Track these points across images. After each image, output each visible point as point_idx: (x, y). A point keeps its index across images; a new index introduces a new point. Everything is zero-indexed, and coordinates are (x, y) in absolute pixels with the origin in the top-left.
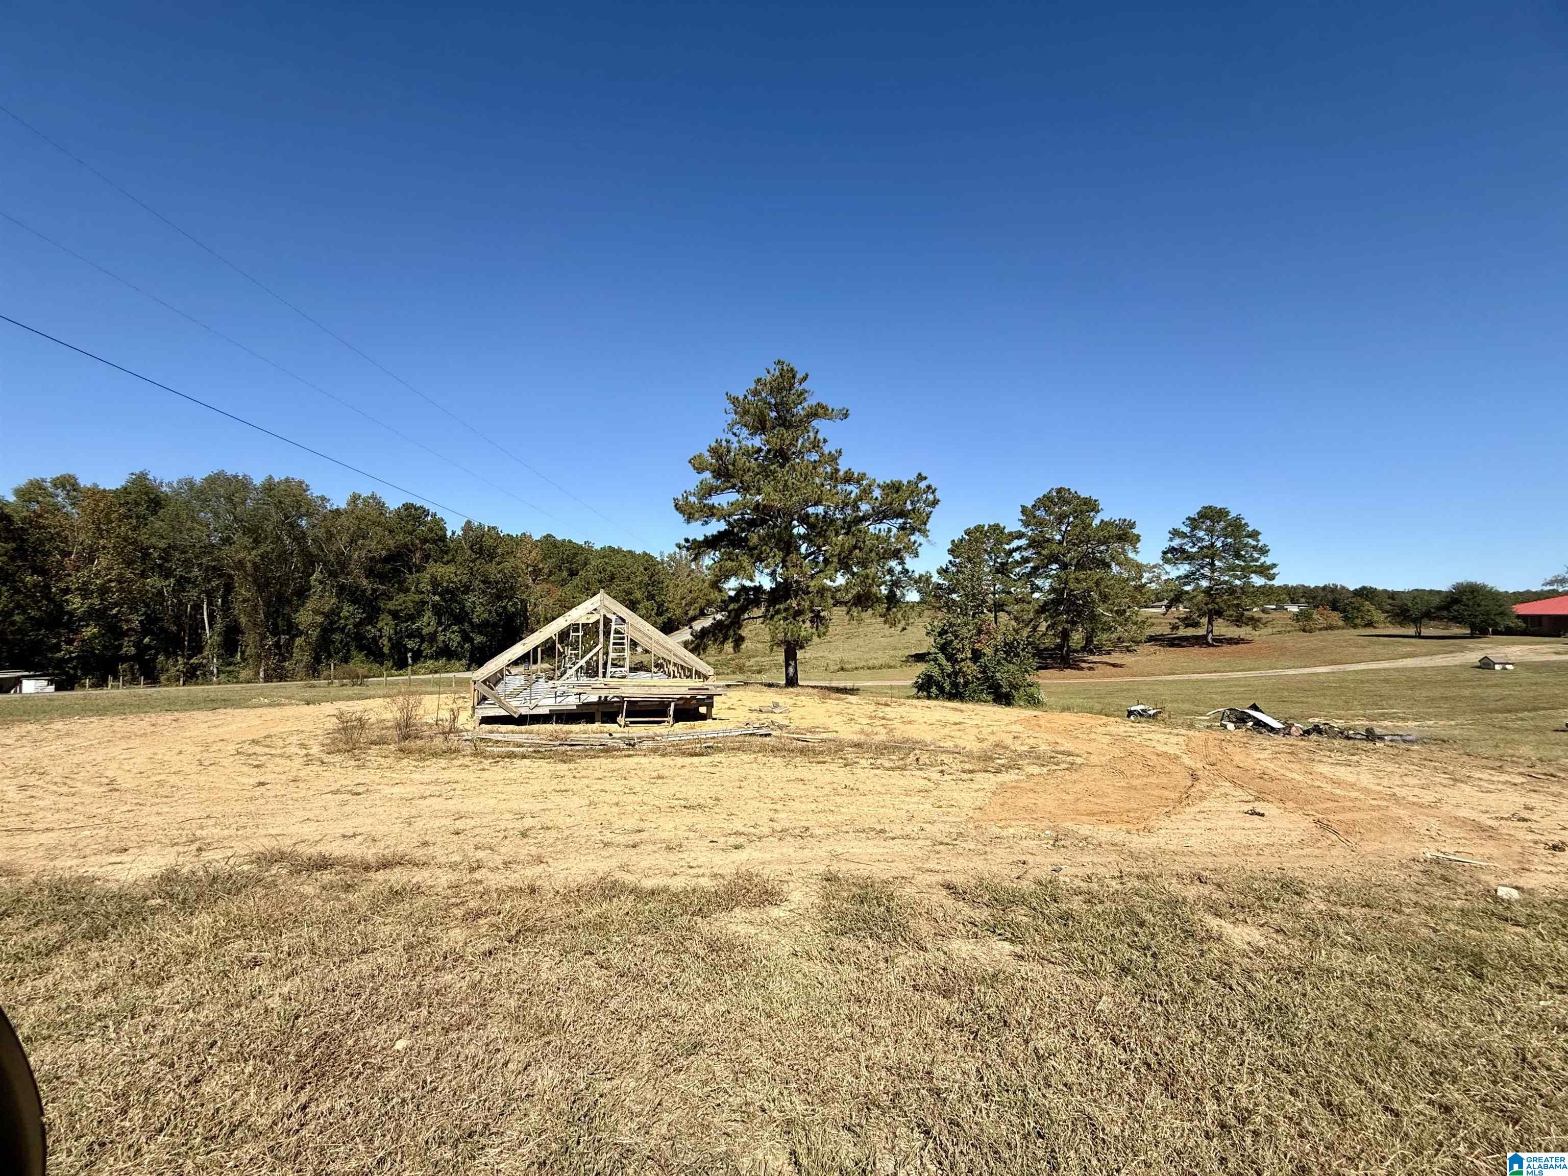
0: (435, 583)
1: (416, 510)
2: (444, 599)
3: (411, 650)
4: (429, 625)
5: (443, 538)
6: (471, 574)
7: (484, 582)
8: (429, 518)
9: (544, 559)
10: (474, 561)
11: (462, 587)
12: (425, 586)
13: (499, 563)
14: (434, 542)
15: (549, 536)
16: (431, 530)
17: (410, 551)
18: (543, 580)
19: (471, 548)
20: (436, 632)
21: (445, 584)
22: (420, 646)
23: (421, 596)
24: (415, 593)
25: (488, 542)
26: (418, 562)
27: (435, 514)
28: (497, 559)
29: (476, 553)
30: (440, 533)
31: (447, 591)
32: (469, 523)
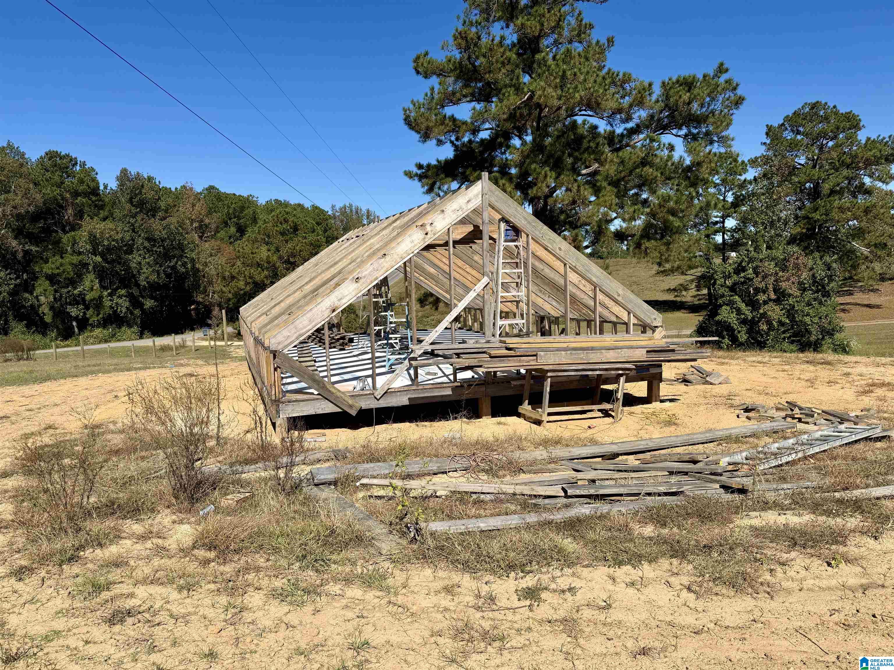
0: (93, 240)
1: (61, 158)
2: (105, 260)
3: (76, 319)
4: (92, 289)
5: (94, 191)
6: (133, 231)
7: (148, 239)
8: (78, 168)
9: (210, 213)
10: (134, 216)
11: (125, 245)
12: (84, 245)
13: (164, 219)
14: (86, 194)
15: (212, 188)
16: (81, 181)
17: (61, 207)
18: (213, 237)
19: (131, 201)
20: (101, 297)
21: (106, 243)
22: (85, 313)
23: (80, 258)
24: (72, 255)
25: (149, 195)
26: (71, 219)
27: (84, 164)
28: (160, 214)
29: (136, 206)
30: (92, 185)
31: (109, 250)
32: (124, 172)
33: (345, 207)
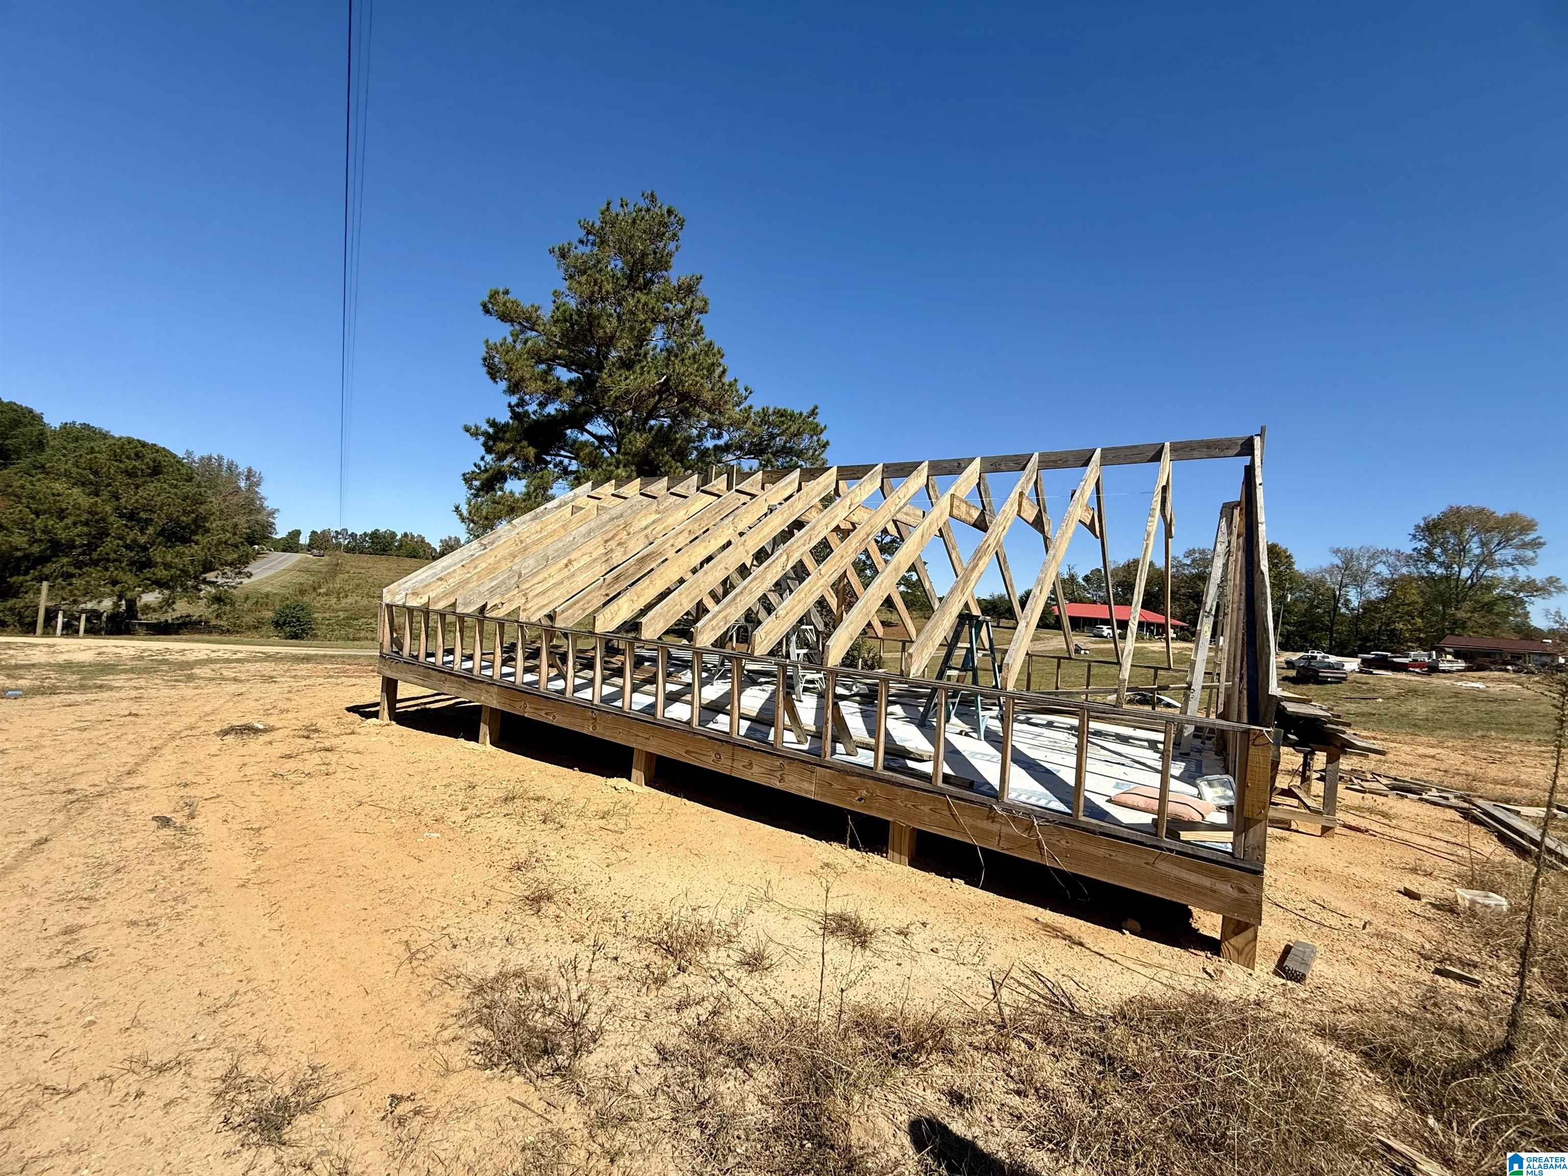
33: (210, 458)
